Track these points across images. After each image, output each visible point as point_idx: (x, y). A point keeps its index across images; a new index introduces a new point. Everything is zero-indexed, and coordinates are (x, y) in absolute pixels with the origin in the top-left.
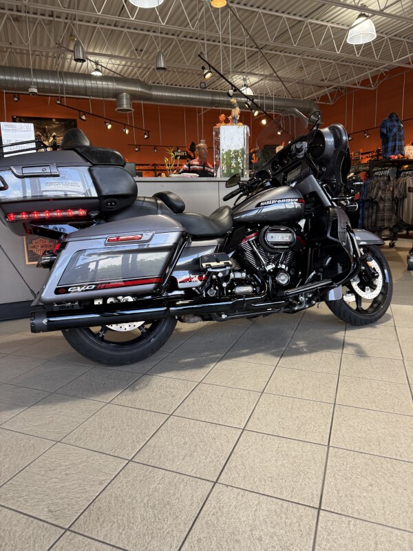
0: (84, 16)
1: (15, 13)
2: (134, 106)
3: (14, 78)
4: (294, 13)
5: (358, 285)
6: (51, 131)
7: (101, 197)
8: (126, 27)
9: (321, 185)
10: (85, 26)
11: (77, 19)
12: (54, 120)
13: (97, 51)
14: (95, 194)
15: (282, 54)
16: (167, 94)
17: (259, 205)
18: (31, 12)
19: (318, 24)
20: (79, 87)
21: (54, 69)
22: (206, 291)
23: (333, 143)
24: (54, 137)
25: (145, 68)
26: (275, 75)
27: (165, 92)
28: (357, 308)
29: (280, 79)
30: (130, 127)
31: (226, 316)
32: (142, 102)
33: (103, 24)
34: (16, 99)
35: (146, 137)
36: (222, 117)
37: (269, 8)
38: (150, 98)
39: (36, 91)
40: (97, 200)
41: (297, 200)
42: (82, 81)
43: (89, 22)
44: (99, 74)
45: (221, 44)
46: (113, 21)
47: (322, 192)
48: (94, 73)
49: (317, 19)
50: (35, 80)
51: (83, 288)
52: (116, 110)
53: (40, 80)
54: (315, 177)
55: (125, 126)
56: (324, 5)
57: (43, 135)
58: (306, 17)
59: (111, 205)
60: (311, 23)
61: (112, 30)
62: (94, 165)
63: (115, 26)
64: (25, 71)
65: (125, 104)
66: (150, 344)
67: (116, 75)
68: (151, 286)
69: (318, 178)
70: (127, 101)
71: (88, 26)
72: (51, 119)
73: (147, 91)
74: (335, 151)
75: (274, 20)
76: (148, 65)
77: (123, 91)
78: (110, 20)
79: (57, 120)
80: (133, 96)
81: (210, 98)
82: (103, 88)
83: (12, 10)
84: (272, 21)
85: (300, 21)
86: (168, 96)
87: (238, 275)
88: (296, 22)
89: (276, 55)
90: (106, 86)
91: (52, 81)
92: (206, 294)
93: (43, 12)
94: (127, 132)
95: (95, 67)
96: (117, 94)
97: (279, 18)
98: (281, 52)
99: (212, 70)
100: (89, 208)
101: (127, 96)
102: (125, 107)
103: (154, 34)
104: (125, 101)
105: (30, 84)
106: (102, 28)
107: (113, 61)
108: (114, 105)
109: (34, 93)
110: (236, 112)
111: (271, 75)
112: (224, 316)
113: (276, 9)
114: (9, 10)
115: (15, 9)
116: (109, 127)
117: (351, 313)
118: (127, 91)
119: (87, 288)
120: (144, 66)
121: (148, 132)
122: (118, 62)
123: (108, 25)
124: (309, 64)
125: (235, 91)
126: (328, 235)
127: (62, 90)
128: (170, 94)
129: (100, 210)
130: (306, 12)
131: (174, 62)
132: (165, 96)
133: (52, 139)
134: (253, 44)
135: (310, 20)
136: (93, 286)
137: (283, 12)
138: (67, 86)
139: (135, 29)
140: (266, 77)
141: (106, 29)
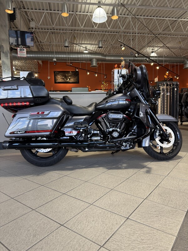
0: (78, 29)
1: (52, 31)
2: (98, 64)
3: (50, 56)
4: (172, 17)
5: (160, 140)
6: (68, 77)
7: (34, 97)
8: (96, 31)
9: (140, 93)
10: (80, 33)
11: (76, 30)
12: (70, 72)
13: (86, 43)
14: (31, 96)
15: (169, 36)
16: (112, 58)
17: (107, 102)
18: (61, 30)
19: (185, 21)
20: (75, 58)
21: (65, 51)
22: (79, 138)
23: (141, 74)
24: (70, 79)
25: (106, 48)
26: (165, 46)
27: (112, 57)
28: (161, 152)
29: (168, 48)
30: (97, 73)
31: (88, 149)
32: (104, 62)
33: (87, 31)
34: (55, 64)
35: (105, 77)
36: (116, 66)
37: (159, 16)
38: (105, 60)
39: (55, 60)
40: (33, 99)
41: (125, 100)
42: (77, 55)
43: (81, 31)
44: (87, 52)
45: (131, 34)
46: (90, 30)
47: (140, 96)
48: (85, 52)
49: (184, 19)
50: (55, 56)
51: (20, 132)
52: (90, 66)
53: (58, 56)
54: (137, 89)
55: (96, 73)
56: (186, 12)
57: (65, 78)
58: (178, 18)
59: (38, 100)
60: (181, 21)
61: (91, 33)
62: (32, 85)
63: (91, 31)
64: (52, 53)
65: (94, 64)
66: (54, 159)
67: (92, 52)
68: (48, 133)
69: (138, 89)
70: (95, 62)
71: (81, 33)
72: (69, 72)
73: (104, 58)
74: (142, 77)
75: (162, 21)
76: (108, 46)
77: (93, 58)
78: (89, 30)
79: (72, 72)
80: (98, 60)
81: (133, 58)
82: (85, 58)
83: (51, 30)
84: (161, 22)
85: (176, 20)
86: (113, 59)
87: (95, 132)
88: (174, 21)
89: (166, 37)
90: (87, 57)
91: (65, 56)
92: (79, 139)
93: (71, 30)
94: (96, 75)
95: (85, 49)
96: (91, 60)
97: (165, 20)
98: (168, 35)
99: (125, 46)
100: (30, 102)
101: (95, 60)
102: (94, 65)
103: (108, 33)
104: (94, 62)
105: (53, 58)
106: (86, 33)
107: (93, 46)
108: (90, 64)
109: (55, 61)
110: (123, 63)
111: (163, 46)
112: (87, 149)
113: (162, 16)
114: (50, 30)
115: (52, 29)
116: (88, 73)
117: (154, 154)
118: (95, 58)
119: (22, 132)
120: (106, 47)
121: (106, 75)
122: (95, 46)
123: (89, 31)
124: (184, 40)
125: (138, 54)
126: (135, 115)
127: (68, 59)
128: (114, 58)
129: (34, 102)
130: (178, 16)
131: (116, 44)
132: (112, 59)
133: (69, 80)
134: (151, 33)
135: (180, 19)
136: (24, 132)
137: (166, 17)
138: (71, 57)
139: (103, 32)
140: (161, 47)
141: (88, 33)
